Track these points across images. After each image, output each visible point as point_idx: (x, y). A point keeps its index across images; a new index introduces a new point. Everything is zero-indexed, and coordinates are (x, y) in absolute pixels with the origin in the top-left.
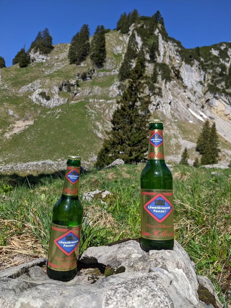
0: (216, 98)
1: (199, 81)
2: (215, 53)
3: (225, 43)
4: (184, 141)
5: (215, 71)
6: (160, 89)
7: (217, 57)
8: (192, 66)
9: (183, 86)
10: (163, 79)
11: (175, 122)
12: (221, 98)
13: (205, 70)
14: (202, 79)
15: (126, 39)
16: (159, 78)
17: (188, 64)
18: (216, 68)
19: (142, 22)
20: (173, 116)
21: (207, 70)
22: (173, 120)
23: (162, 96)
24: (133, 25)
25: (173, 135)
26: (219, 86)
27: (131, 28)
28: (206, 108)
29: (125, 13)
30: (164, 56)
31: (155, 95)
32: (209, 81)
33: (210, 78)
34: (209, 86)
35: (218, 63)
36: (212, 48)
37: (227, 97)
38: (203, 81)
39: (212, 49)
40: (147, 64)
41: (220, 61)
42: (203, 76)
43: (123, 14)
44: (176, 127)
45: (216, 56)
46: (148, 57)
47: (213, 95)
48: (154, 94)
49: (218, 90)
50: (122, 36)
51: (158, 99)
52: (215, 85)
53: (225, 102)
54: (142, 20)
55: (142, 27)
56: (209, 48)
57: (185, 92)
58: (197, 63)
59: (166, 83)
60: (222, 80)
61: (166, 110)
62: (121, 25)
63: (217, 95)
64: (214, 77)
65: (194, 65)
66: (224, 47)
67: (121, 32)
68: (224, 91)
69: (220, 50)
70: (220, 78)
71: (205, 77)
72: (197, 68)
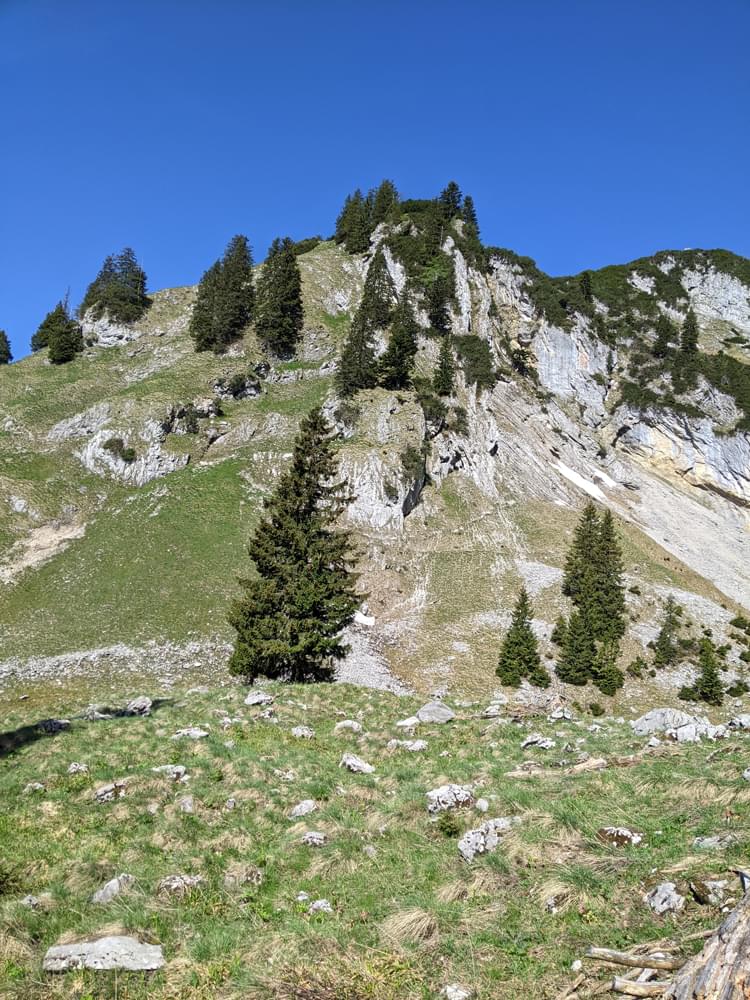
0: (649, 423)
1: (593, 373)
2: (643, 284)
3: (672, 253)
4: (530, 564)
5: (641, 340)
6: (461, 412)
7: (651, 298)
8: (568, 331)
9: (540, 396)
10: (469, 383)
11: (508, 507)
12: (663, 423)
13: (610, 340)
14: (603, 367)
15: (361, 266)
16: (459, 379)
17: (558, 325)
18: (645, 331)
19: (406, 220)
20: (502, 488)
21: (617, 341)
22: (502, 501)
23: (466, 434)
24: (380, 227)
25: (499, 547)
26: (653, 386)
27: (376, 237)
28: (610, 456)
29: (358, 193)
30: (474, 312)
31: (446, 432)
32: (625, 374)
33: (625, 362)
34: (625, 386)
35: (651, 314)
36: (632, 270)
37: (682, 417)
38: (605, 374)
39: (634, 274)
40: (421, 341)
41: (659, 308)
42: (604, 359)
43: (353, 196)
44: (509, 524)
45: (646, 293)
46: (423, 319)
47: (637, 414)
48: (444, 427)
49: (651, 397)
50: (351, 260)
51: (457, 442)
52: (643, 384)
53: (676, 433)
54: (406, 212)
55: (407, 232)
56: (624, 271)
57: (545, 411)
58: (582, 321)
59: (478, 394)
60: (663, 369)
61: (480, 474)
62: (346, 229)
63: (650, 414)
64: (637, 360)
65: (573, 329)
66: (671, 266)
67: (347, 250)
68: (670, 402)
69: (659, 275)
70: (657, 362)
71: (610, 360)
72: (586, 335)
